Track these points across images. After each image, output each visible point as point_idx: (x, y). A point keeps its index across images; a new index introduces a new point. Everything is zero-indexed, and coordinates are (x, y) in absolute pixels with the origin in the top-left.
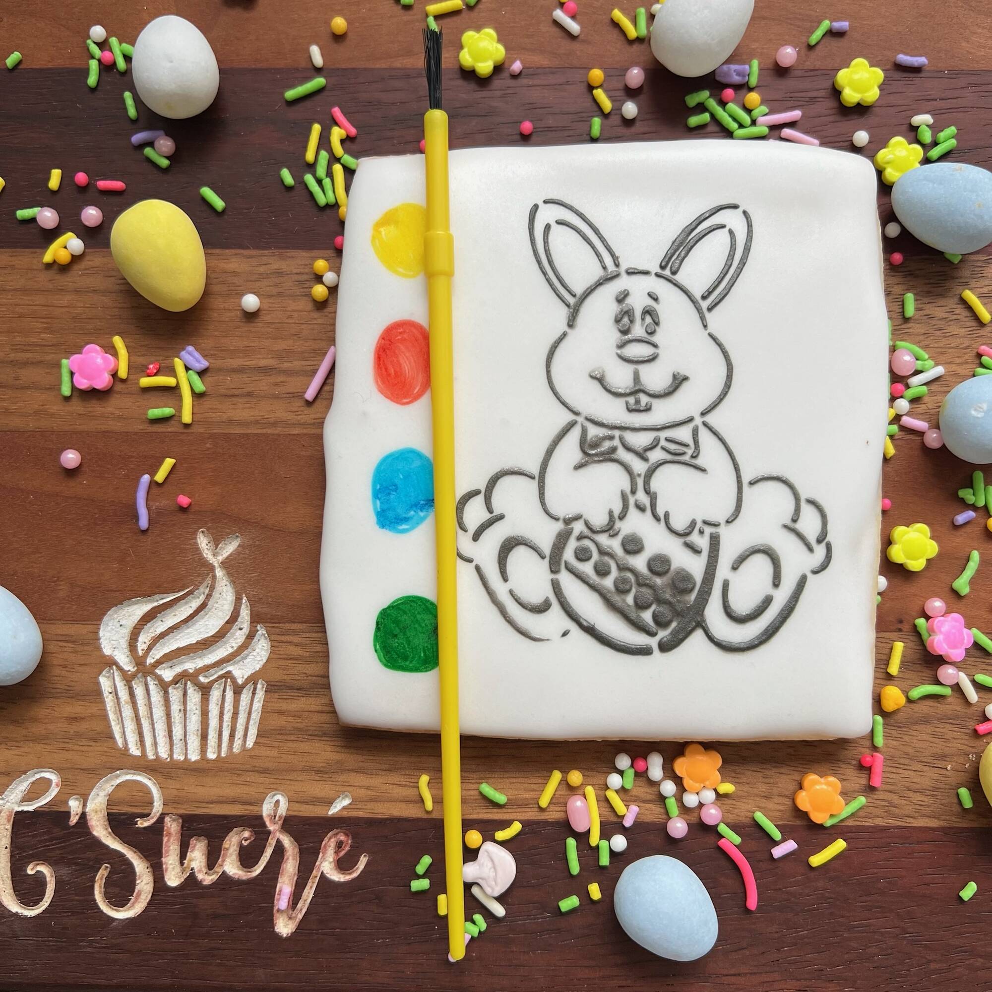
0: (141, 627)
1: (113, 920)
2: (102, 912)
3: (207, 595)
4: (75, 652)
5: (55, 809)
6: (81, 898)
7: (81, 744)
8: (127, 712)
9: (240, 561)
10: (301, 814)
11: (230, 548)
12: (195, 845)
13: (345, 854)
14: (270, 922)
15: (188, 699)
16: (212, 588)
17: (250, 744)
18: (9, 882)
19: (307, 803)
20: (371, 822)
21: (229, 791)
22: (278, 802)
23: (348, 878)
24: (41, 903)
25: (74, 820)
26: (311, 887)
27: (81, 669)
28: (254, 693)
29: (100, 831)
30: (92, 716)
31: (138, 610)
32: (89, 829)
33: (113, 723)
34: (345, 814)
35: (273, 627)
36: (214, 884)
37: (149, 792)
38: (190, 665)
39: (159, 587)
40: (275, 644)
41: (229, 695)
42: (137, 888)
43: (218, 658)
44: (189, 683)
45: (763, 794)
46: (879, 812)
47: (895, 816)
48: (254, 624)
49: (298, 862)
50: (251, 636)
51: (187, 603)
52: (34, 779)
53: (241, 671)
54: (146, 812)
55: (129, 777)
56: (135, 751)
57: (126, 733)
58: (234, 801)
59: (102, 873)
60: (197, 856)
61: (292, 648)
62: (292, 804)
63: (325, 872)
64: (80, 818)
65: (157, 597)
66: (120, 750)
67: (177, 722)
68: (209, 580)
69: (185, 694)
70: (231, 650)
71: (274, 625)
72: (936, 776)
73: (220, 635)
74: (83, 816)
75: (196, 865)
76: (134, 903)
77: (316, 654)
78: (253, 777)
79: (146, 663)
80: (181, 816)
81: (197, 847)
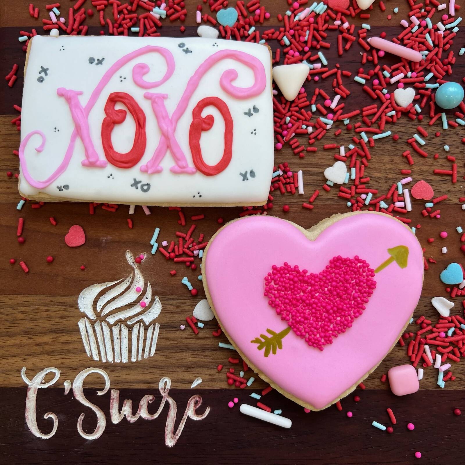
0: (98, 298)
1: (87, 440)
2: (81, 436)
3: (131, 282)
4: (66, 310)
5: (58, 387)
6: (71, 430)
7: (70, 355)
8: (92, 339)
9: (146, 266)
10: (177, 388)
12: (126, 404)
13: (199, 407)
14: (163, 440)
15: (122, 332)
16: (133, 279)
17: (152, 354)
18: (35, 422)
19: (180, 382)
20: (212, 391)
21: (141, 377)
22: (166, 382)
23: (201, 418)
24: (51, 433)
25: (67, 392)
26: (183, 423)
27: (69, 319)
28: (154, 330)
29: (80, 397)
30: (75, 342)
31: (97, 289)
32: (74, 396)
33: (85, 345)
34: (199, 387)
35: (163, 297)
36: (136, 422)
37: (104, 378)
38: (123, 315)
39: (107, 278)
40: (164, 305)
41: (142, 330)
42: (98, 425)
43: (136, 313)
44: (122, 325)
48: (154, 296)
49: (176, 411)
50: (152, 302)
51: (121, 286)
52: (47, 373)
53: (148, 318)
54: (103, 388)
55: (93, 371)
56: (96, 358)
57: (92, 350)
58: (145, 382)
59: (81, 417)
60: (127, 409)
61: (172, 307)
62: (173, 383)
63: (189, 416)
64: (70, 392)
65: (106, 283)
66: (89, 358)
67: (116, 344)
68: (131, 276)
69: (120, 331)
70: (142, 309)
71: (163, 296)
73: (137, 302)
74: (71, 390)
75: (126, 413)
76: (96, 432)
77: (184, 310)
78: (154, 370)
79: (101, 315)
80: (119, 389)
81: (127, 404)
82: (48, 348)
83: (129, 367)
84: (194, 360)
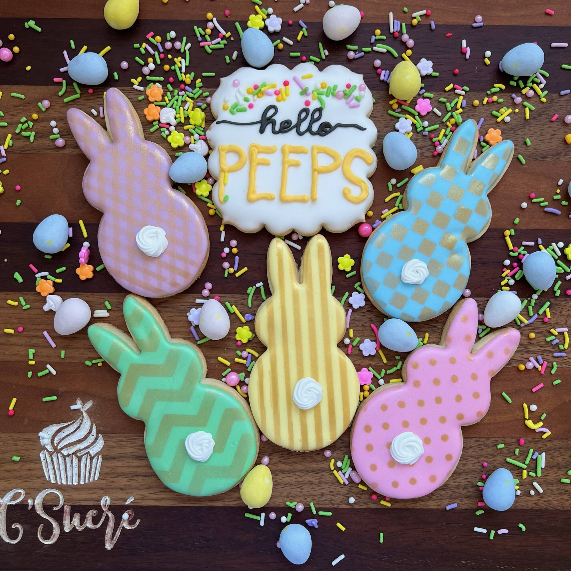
0: (56, 435)
1: (45, 545)
2: (40, 542)
3: (80, 423)
4: (30, 445)
5: (23, 503)
6: (33, 537)
7: (33, 479)
8: (50, 467)
9: (93, 410)
10: (115, 504)
11: (89, 405)
13: (132, 519)
14: (104, 544)
15: (73, 462)
16: (82, 420)
17: (96, 478)
18: (5, 531)
19: (117, 500)
20: (141, 507)
21: (88, 496)
22: (107, 500)
23: (133, 528)
24: (18, 539)
25: (30, 507)
26: (119, 531)
27: (33, 451)
28: (98, 460)
29: (40, 511)
30: (37, 468)
31: (55, 428)
32: (35, 511)
33: (45, 471)
34: (132, 504)
36: (83, 531)
37: (59, 497)
38: (74, 449)
39: (62, 420)
40: (106, 442)
41: (89, 460)
42: (54, 533)
43: (84, 447)
44: (73, 456)
45: (285, 496)
46: (328, 502)
47: (333, 504)
48: (98, 434)
49: (114, 522)
50: (96, 439)
51: (73, 426)
52: (15, 492)
53: (93, 451)
54: (57, 504)
55: (51, 491)
56: (53, 481)
57: (50, 475)
58: (90, 500)
59: (41, 527)
60: (76, 521)
61: (112, 443)
62: (112, 501)
63: (124, 526)
65: (62, 424)
66: (48, 481)
67: (69, 470)
68: (81, 418)
69: (72, 460)
70: (89, 444)
71: (105, 434)
72: (348, 489)
73: (85, 438)
74: (33, 506)
75: (76, 524)
76: (53, 538)
77: (120, 446)
78: (97, 491)
79: (57, 448)
80: (70, 505)
81: (76, 517)
82: (16, 474)
83: (78, 488)
84: (129, 483)
